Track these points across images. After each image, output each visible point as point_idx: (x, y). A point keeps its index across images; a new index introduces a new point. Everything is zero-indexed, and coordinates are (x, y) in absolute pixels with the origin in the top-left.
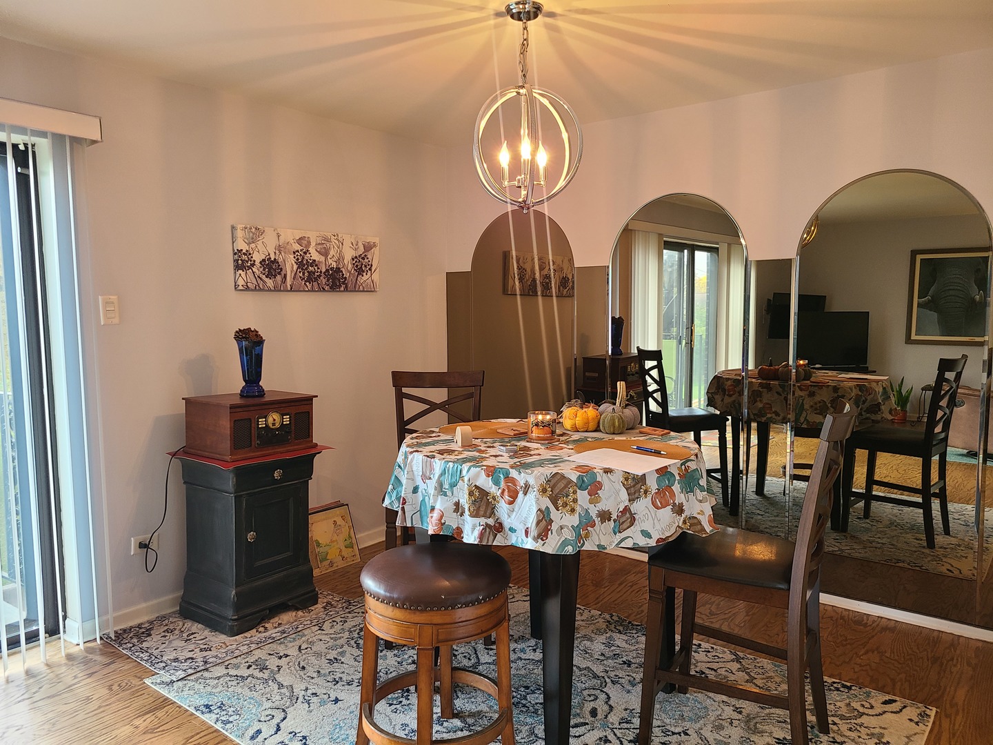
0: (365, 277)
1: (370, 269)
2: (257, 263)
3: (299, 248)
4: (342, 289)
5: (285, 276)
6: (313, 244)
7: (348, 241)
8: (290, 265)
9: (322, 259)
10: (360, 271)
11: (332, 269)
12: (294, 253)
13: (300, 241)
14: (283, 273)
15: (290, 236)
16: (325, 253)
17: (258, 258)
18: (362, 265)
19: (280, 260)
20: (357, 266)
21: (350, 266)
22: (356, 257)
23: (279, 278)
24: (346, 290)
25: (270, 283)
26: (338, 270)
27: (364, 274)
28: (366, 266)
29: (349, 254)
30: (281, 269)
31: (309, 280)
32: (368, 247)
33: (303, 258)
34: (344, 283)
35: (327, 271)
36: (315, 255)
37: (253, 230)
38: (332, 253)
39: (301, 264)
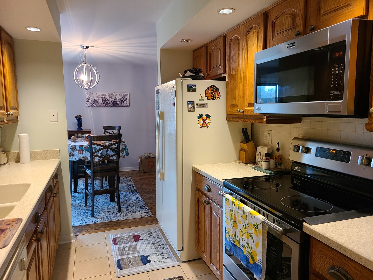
0: (124, 103)
1: (126, 101)
2: (91, 101)
3: (103, 96)
4: (117, 106)
5: (99, 103)
6: (107, 95)
7: (118, 94)
8: (100, 101)
9: (110, 99)
10: (123, 101)
11: (113, 101)
12: (101, 98)
13: (103, 95)
14: (98, 103)
15: (100, 94)
16: (111, 97)
17: (91, 99)
18: (123, 100)
19: (97, 100)
20: (121, 100)
21: (119, 100)
22: (121, 98)
23: (97, 104)
24: (118, 106)
25: (95, 105)
26: (115, 101)
27: (124, 102)
28: (124, 100)
29: (118, 97)
30: (98, 102)
31: (106, 104)
32: (125, 95)
33: (104, 99)
34: (117, 104)
35: (112, 102)
36: (107, 98)
37: (90, 93)
38: (113, 97)
39: (103, 100)
